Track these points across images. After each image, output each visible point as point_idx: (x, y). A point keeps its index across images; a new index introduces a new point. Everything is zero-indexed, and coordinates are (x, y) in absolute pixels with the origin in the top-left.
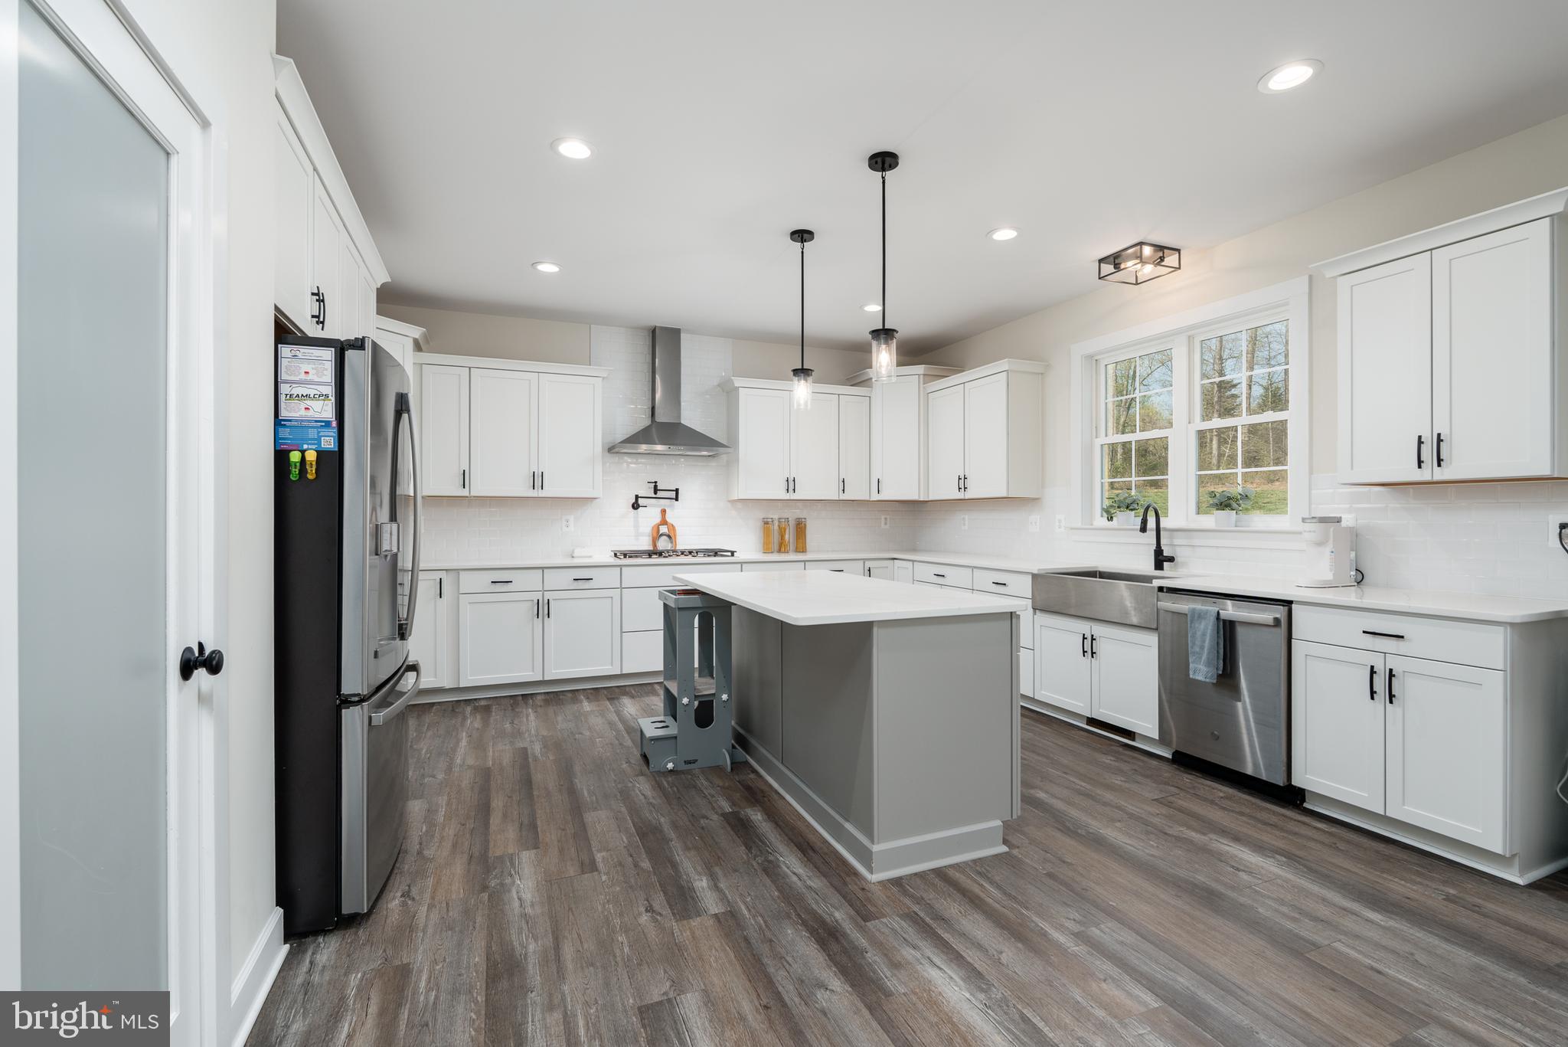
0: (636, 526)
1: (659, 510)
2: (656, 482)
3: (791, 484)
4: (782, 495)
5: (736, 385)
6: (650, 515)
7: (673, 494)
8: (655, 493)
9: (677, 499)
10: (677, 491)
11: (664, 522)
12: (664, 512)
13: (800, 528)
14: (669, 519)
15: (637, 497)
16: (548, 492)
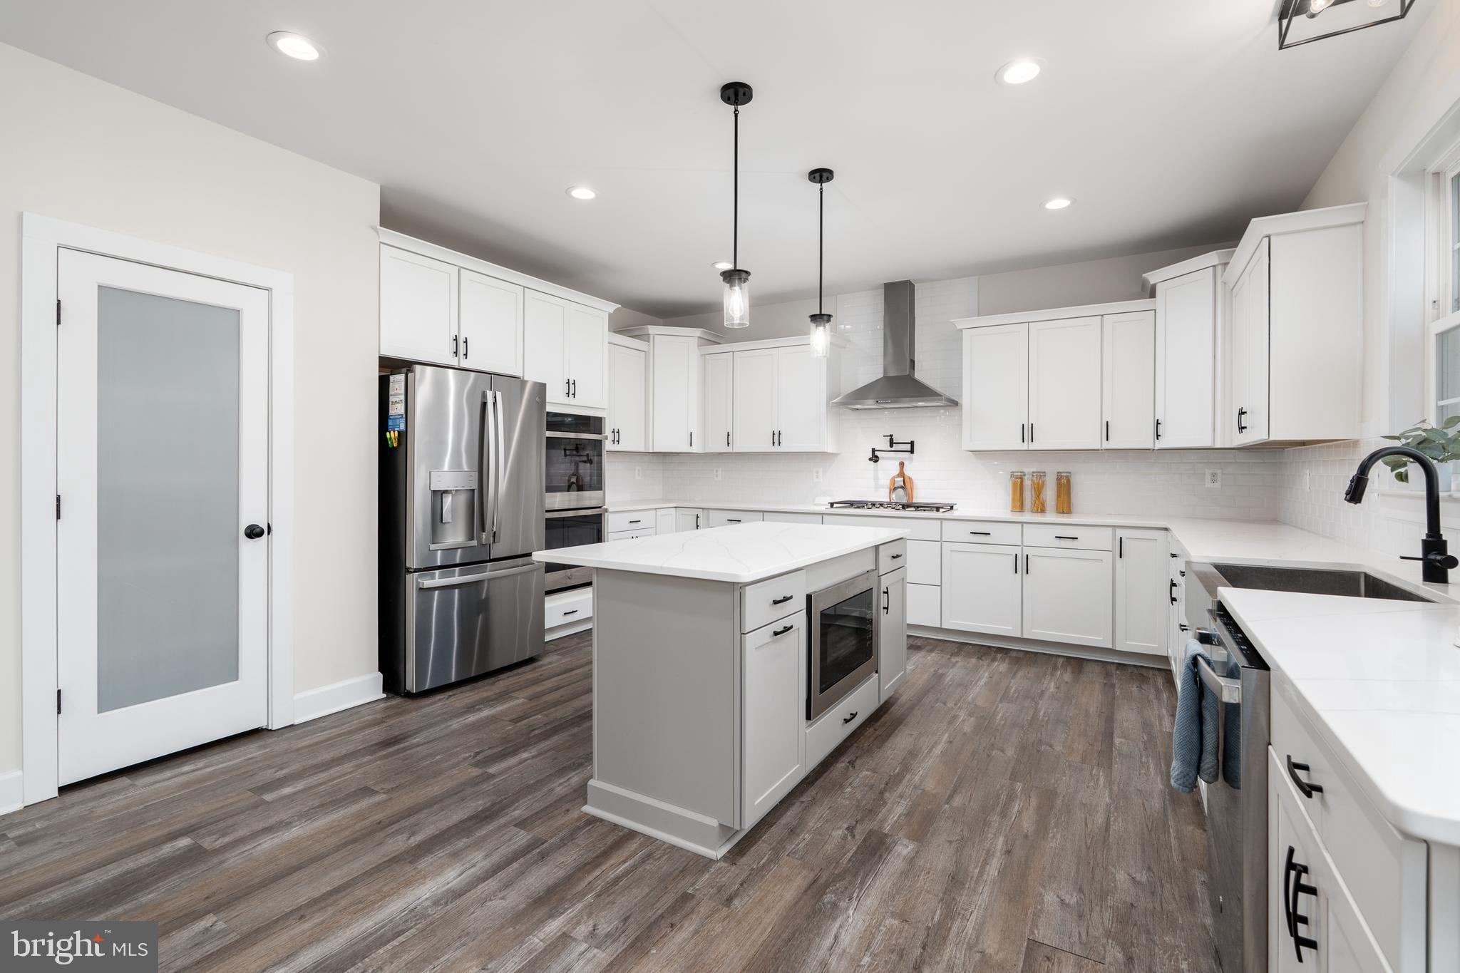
0: (876, 478)
1: (897, 463)
2: (891, 436)
3: (1028, 432)
4: (1019, 445)
5: (959, 327)
6: (889, 466)
7: (908, 447)
8: (891, 446)
9: (912, 451)
10: (912, 443)
11: (902, 474)
12: (902, 465)
13: (1065, 486)
14: (907, 472)
15: (874, 450)
16: (785, 447)
